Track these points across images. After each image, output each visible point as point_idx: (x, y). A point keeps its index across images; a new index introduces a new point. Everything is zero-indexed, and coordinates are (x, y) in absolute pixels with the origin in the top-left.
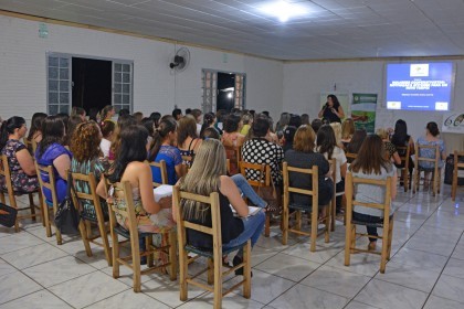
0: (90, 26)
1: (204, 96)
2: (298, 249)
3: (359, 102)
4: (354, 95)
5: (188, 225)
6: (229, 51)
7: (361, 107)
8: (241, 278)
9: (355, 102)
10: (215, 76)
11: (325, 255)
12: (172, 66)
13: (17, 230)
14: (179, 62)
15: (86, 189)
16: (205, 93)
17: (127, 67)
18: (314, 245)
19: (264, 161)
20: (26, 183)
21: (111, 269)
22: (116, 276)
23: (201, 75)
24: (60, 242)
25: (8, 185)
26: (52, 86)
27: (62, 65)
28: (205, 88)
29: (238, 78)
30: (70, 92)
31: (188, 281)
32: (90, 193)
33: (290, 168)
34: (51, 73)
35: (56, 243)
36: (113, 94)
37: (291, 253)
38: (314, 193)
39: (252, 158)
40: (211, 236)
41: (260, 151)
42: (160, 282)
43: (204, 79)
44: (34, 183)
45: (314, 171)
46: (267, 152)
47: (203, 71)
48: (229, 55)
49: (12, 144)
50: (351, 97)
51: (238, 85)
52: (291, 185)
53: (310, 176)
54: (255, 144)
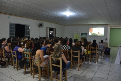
0: (20, 16)
1: (46, 34)
2: (75, 70)
3: (83, 35)
4: (82, 33)
5: (53, 65)
6: (52, 23)
7: (83, 36)
8: (65, 77)
9: (82, 35)
10: (49, 29)
11: (81, 71)
12: (39, 26)
13: (6, 67)
14: (41, 25)
15: (28, 56)
16: (46, 33)
17: (28, 27)
18: (78, 69)
19: (66, 50)
20: (9, 55)
21: (32, 76)
22: (34, 78)
23: (45, 28)
24: (17, 70)
25: (4, 56)
26: (10, 31)
27: (13, 26)
28: (46, 32)
29: (54, 29)
30: (15, 32)
31: (53, 78)
32: (28, 57)
33: (73, 51)
34: (10, 28)
35: (16, 70)
36: (25, 33)
37: (74, 71)
38: (79, 57)
39: (64, 49)
40: (59, 68)
41: (65, 47)
42: (44, 79)
43: (46, 29)
44: (10, 55)
45: (79, 52)
46: (67, 48)
47: (46, 27)
48: (52, 24)
49: (3, 45)
50: (81, 34)
51: (54, 31)
52: (73, 55)
53: (78, 53)
54: (64, 46)
